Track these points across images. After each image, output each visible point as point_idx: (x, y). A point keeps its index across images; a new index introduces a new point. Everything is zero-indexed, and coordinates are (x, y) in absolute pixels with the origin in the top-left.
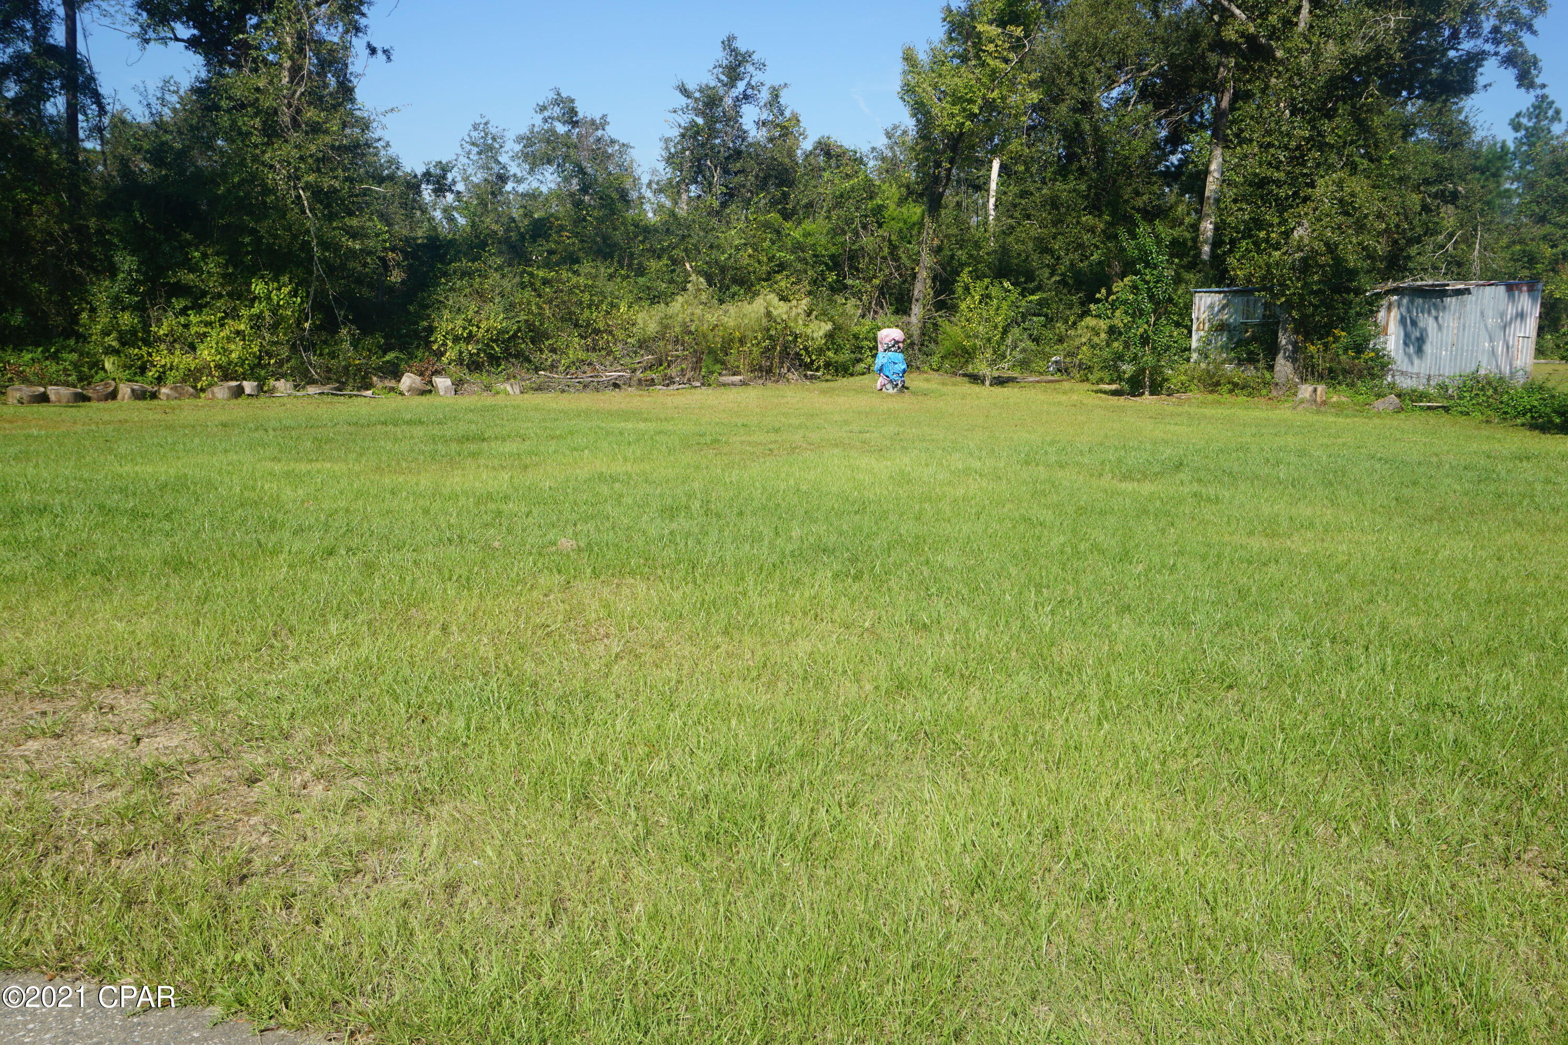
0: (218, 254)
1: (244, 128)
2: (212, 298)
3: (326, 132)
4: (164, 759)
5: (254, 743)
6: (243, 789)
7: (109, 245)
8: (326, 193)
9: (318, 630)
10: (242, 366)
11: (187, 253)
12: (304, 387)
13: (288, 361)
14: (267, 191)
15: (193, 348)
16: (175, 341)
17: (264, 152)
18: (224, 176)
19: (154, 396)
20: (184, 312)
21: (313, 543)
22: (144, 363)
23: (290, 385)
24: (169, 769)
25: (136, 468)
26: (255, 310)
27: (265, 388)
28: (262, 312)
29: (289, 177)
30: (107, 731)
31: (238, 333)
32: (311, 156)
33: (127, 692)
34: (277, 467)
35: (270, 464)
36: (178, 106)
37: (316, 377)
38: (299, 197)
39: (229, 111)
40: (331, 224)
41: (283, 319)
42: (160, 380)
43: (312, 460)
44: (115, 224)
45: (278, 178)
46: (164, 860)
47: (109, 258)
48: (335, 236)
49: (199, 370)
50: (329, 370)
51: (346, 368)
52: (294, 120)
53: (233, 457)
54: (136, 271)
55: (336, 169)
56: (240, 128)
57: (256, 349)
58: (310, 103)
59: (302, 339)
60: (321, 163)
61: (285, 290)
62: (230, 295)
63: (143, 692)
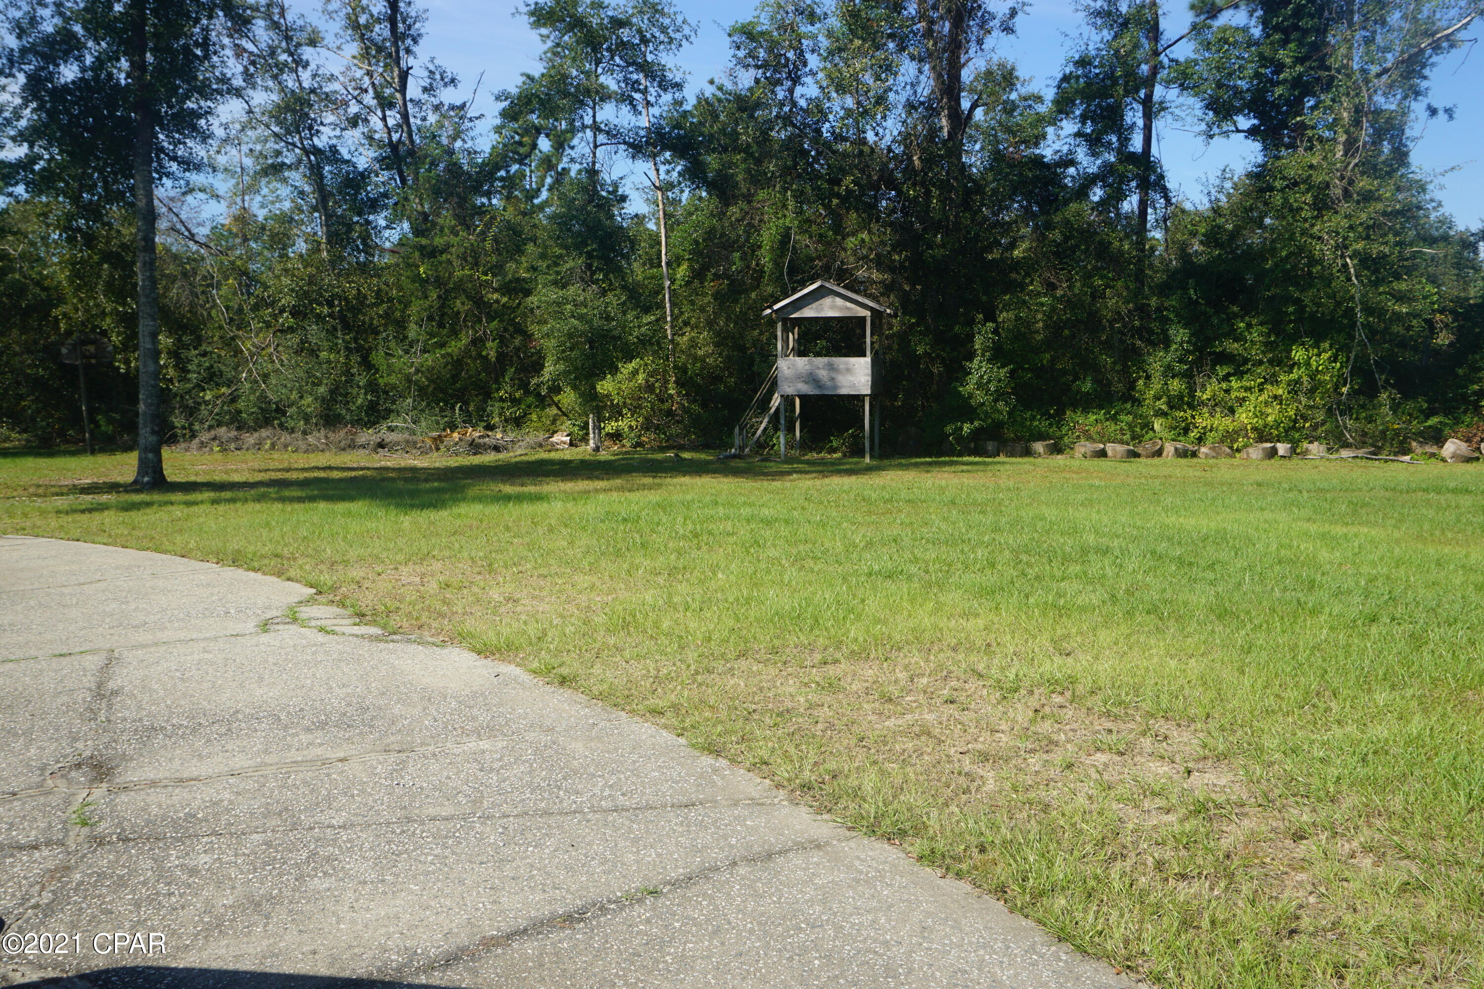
0: (1261, 324)
1: (1295, 205)
2: (1253, 365)
3: (1379, 199)
4: (1213, 796)
5: (1299, 799)
6: (1288, 842)
7: (1165, 320)
8: (1374, 259)
9: (1364, 698)
10: (1277, 429)
11: (1233, 324)
12: (1337, 451)
13: (1323, 425)
14: (1313, 261)
15: (1232, 411)
16: (1216, 405)
17: (1312, 225)
18: (1273, 251)
19: (1194, 454)
20: (1226, 378)
21: (1355, 606)
22: (1188, 425)
23: (1323, 448)
24: (1218, 806)
25: (1181, 520)
26: (1294, 376)
27: (1298, 451)
28: (1300, 377)
29: (1337, 247)
30: (1162, 757)
31: (1275, 397)
32: (1361, 224)
33: (1179, 725)
34: (1313, 528)
35: (1306, 525)
36: (1231, 191)
37: (1351, 440)
38: (1345, 265)
39: (1282, 190)
40: (1377, 289)
41: (1321, 383)
42: (1200, 440)
43: (1347, 524)
44: (1172, 302)
45: (1325, 250)
46: (1216, 893)
47: (1165, 332)
48: (1381, 301)
49: (1237, 432)
50: (1364, 434)
51: (1383, 432)
52: (1346, 192)
53: (1268, 515)
54: (1187, 342)
55: (1386, 235)
56: (1291, 205)
57: (1292, 413)
58: (1363, 173)
59: (1339, 403)
60: (1370, 231)
61: (1325, 356)
62: (1271, 362)
63: (1192, 728)
